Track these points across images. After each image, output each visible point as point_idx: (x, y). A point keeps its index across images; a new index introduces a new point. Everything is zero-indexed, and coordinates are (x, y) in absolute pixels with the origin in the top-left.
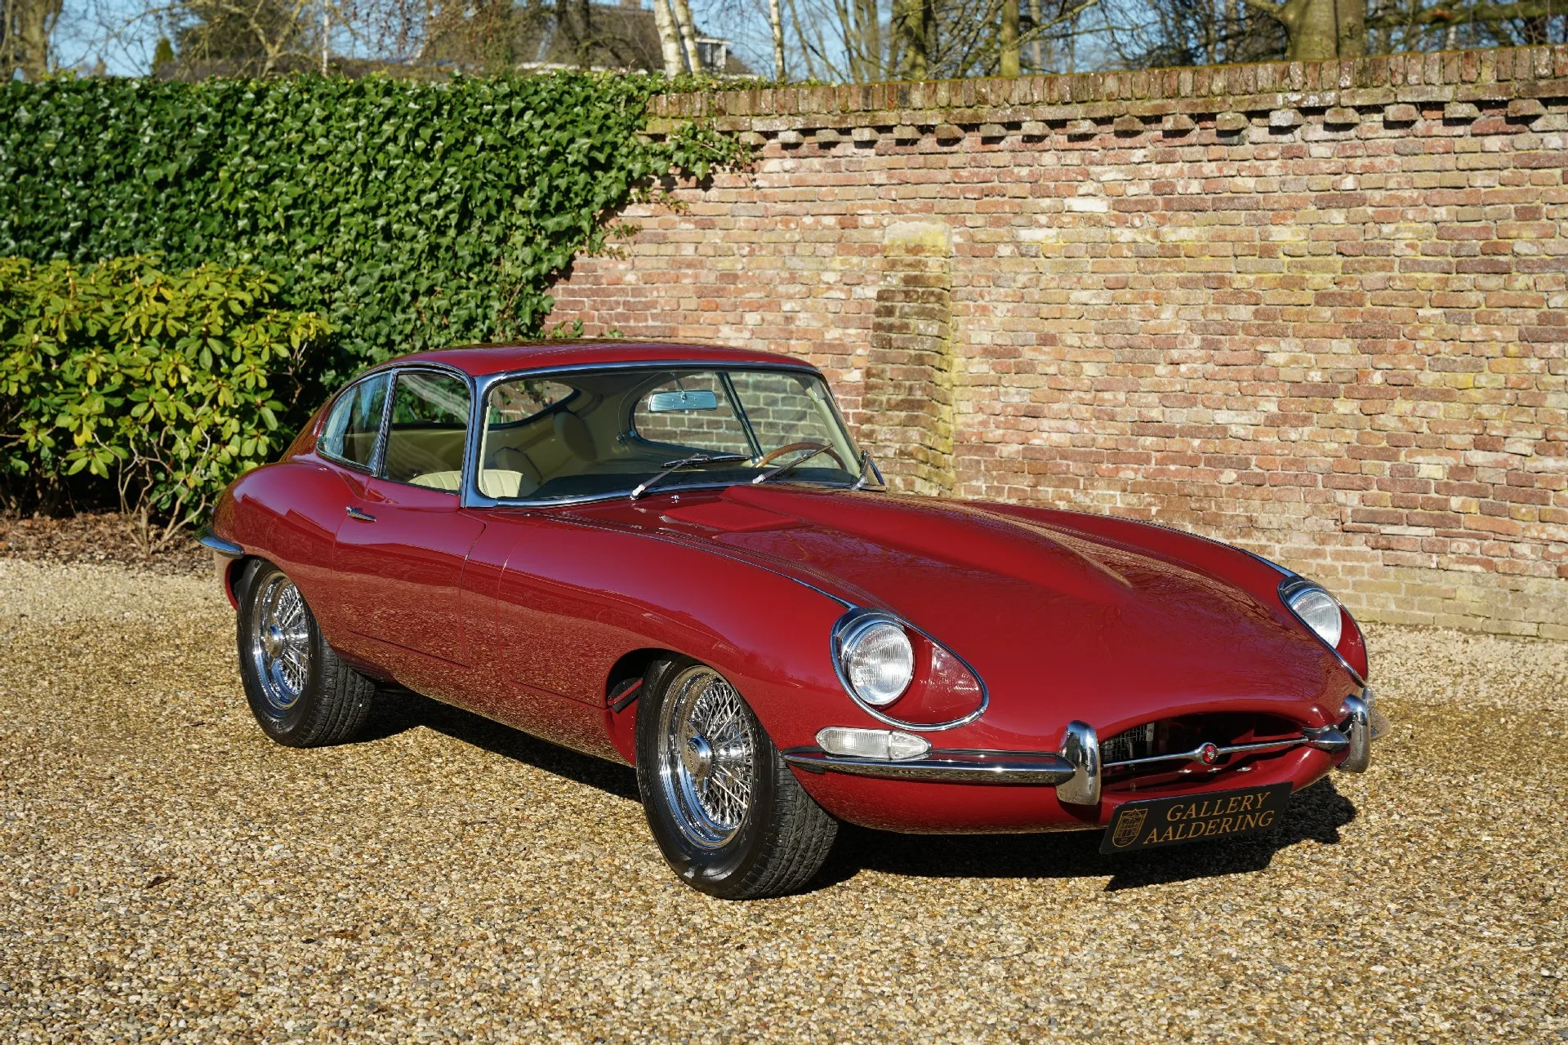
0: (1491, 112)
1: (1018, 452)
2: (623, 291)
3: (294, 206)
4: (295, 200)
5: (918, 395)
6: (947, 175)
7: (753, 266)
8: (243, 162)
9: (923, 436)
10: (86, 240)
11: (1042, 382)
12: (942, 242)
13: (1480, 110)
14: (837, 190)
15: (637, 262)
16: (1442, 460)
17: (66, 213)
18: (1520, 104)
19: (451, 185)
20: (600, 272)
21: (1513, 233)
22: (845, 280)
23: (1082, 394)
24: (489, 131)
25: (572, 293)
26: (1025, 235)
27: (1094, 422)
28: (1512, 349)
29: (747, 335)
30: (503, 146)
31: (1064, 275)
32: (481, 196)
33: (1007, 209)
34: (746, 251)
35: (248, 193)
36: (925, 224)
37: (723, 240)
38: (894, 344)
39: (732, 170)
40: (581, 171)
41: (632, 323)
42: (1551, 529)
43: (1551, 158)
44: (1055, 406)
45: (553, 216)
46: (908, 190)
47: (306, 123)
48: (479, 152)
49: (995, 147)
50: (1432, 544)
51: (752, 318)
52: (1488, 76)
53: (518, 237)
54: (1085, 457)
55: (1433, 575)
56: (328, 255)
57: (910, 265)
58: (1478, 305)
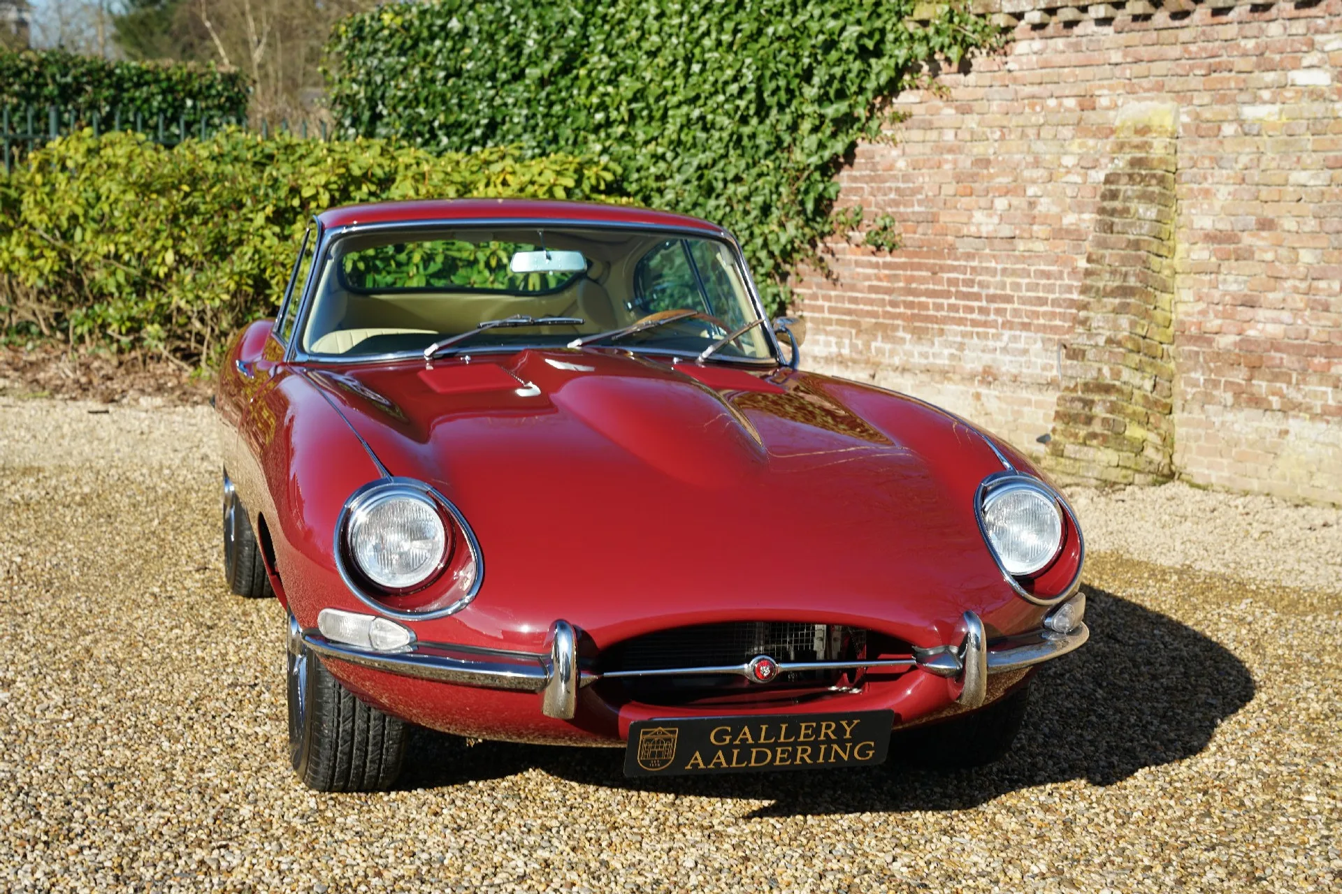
1: (1235, 344)
2: (895, 178)
3: (634, 99)
4: (635, 94)
5: (1132, 282)
6: (1176, 51)
7: (1003, 150)
8: (600, 60)
9: (1133, 324)
10: (494, 136)
11: (1259, 269)
12: (1168, 122)
14: (1078, 71)
15: (907, 150)
17: (477, 112)
19: (749, 76)
20: (877, 159)
22: (1083, 163)
23: (1297, 283)
24: (781, 22)
25: (855, 179)
26: (1249, 112)
27: (1308, 313)
29: (996, 220)
30: (793, 36)
31: (1284, 155)
32: (772, 85)
33: (1233, 85)
34: (998, 134)
35: (601, 89)
36: (1155, 103)
37: (979, 124)
38: (1115, 229)
39: (988, 54)
40: (855, 59)
41: (902, 209)
44: (1271, 296)
45: (832, 103)
46: (1141, 68)
47: (644, 21)
48: (771, 43)
49: (1223, 19)
51: (1000, 204)
53: (806, 126)
54: (1297, 350)
56: (662, 145)
57: (1137, 147)
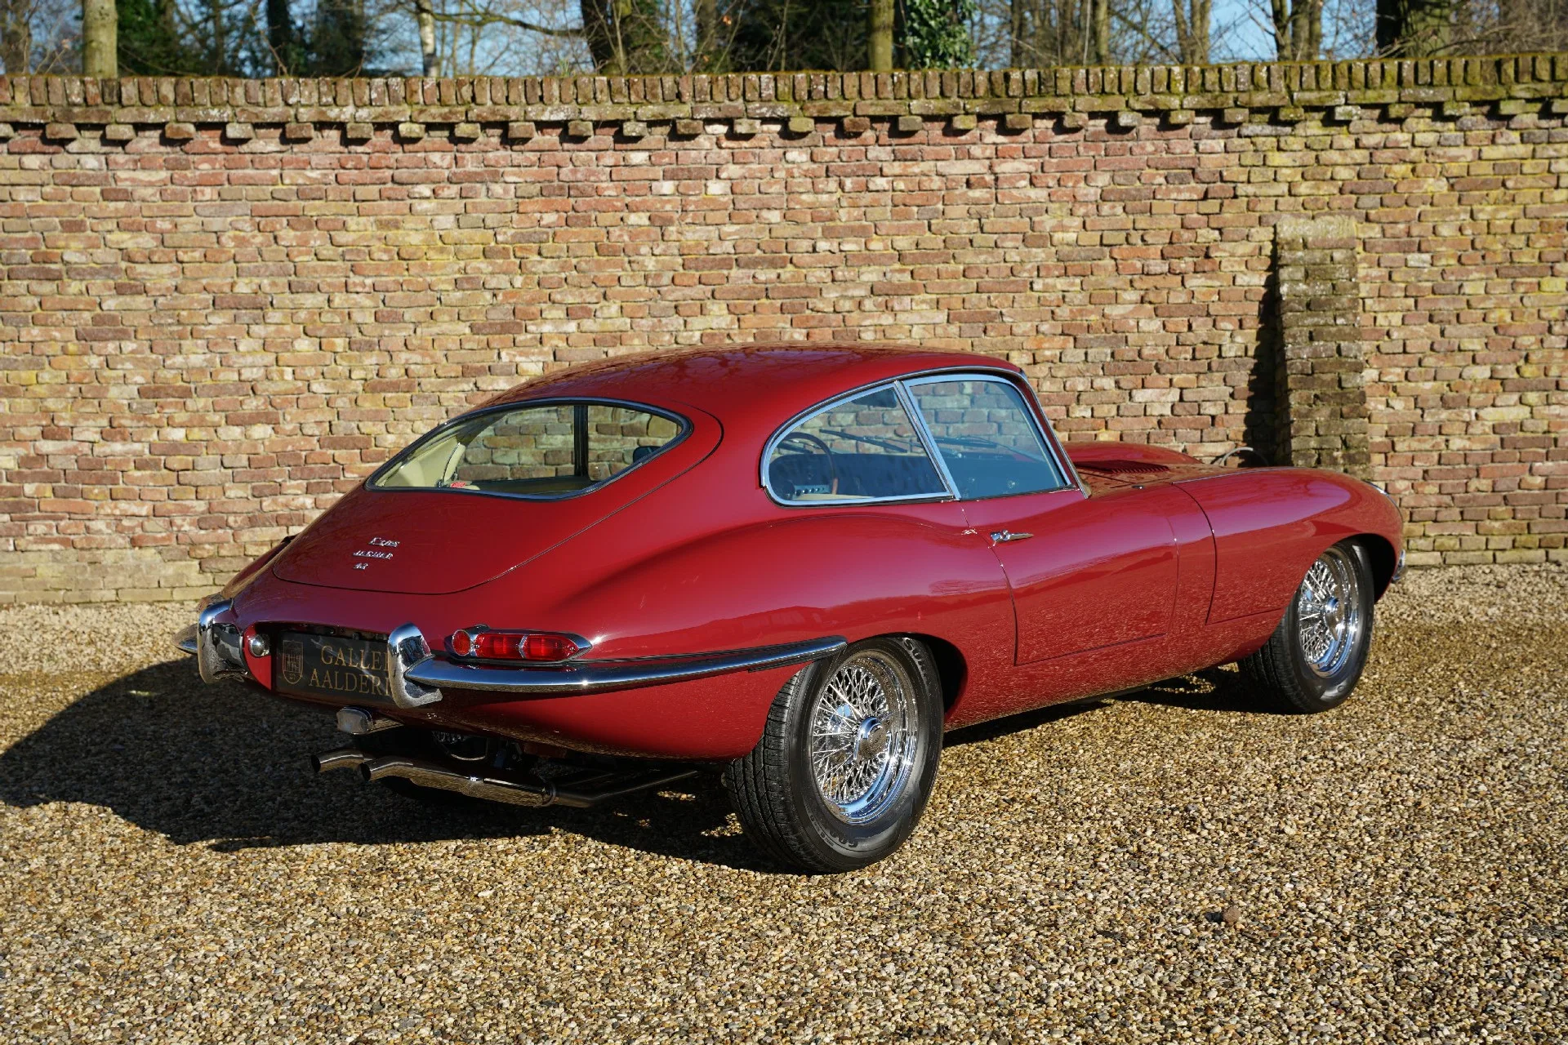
0: (25, 133)
13: (15, 130)
16: (12, 451)
18: (57, 127)
21: (61, 243)
28: (72, 347)
42: (123, 505)
43: (89, 177)
50: (9, 529)
52: (22, 99)
55: (14, 557)
58: (34, 308)
